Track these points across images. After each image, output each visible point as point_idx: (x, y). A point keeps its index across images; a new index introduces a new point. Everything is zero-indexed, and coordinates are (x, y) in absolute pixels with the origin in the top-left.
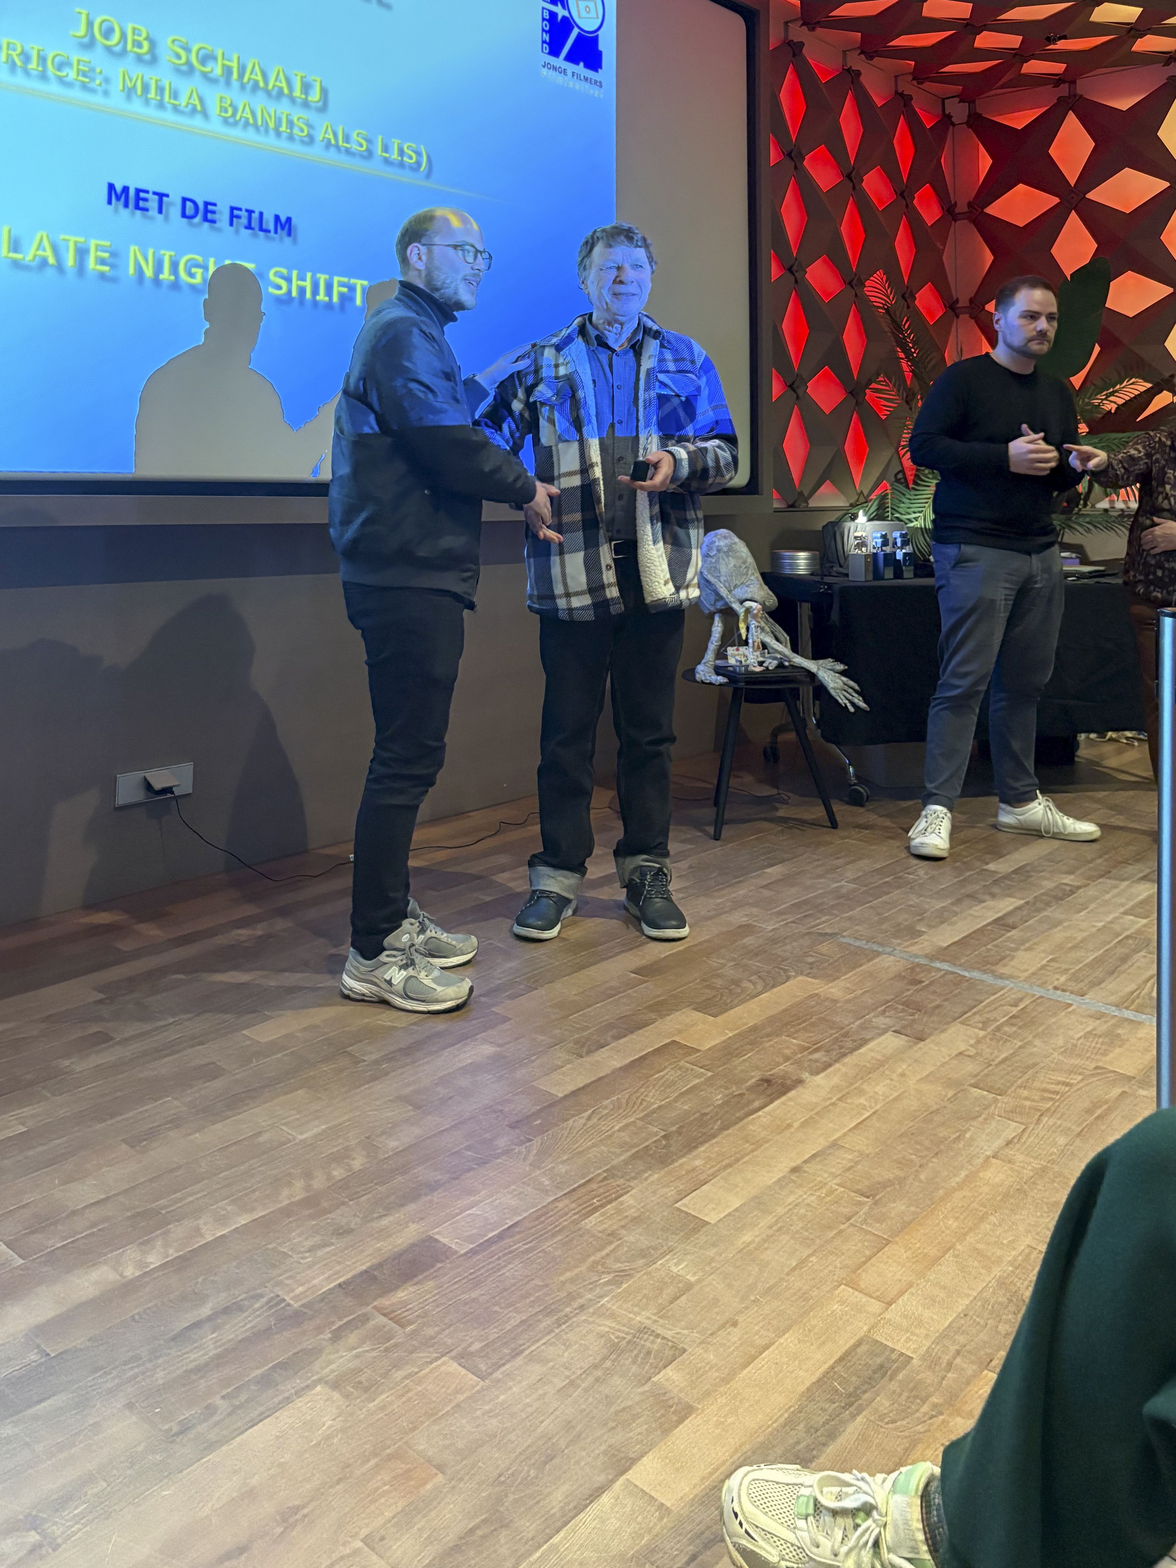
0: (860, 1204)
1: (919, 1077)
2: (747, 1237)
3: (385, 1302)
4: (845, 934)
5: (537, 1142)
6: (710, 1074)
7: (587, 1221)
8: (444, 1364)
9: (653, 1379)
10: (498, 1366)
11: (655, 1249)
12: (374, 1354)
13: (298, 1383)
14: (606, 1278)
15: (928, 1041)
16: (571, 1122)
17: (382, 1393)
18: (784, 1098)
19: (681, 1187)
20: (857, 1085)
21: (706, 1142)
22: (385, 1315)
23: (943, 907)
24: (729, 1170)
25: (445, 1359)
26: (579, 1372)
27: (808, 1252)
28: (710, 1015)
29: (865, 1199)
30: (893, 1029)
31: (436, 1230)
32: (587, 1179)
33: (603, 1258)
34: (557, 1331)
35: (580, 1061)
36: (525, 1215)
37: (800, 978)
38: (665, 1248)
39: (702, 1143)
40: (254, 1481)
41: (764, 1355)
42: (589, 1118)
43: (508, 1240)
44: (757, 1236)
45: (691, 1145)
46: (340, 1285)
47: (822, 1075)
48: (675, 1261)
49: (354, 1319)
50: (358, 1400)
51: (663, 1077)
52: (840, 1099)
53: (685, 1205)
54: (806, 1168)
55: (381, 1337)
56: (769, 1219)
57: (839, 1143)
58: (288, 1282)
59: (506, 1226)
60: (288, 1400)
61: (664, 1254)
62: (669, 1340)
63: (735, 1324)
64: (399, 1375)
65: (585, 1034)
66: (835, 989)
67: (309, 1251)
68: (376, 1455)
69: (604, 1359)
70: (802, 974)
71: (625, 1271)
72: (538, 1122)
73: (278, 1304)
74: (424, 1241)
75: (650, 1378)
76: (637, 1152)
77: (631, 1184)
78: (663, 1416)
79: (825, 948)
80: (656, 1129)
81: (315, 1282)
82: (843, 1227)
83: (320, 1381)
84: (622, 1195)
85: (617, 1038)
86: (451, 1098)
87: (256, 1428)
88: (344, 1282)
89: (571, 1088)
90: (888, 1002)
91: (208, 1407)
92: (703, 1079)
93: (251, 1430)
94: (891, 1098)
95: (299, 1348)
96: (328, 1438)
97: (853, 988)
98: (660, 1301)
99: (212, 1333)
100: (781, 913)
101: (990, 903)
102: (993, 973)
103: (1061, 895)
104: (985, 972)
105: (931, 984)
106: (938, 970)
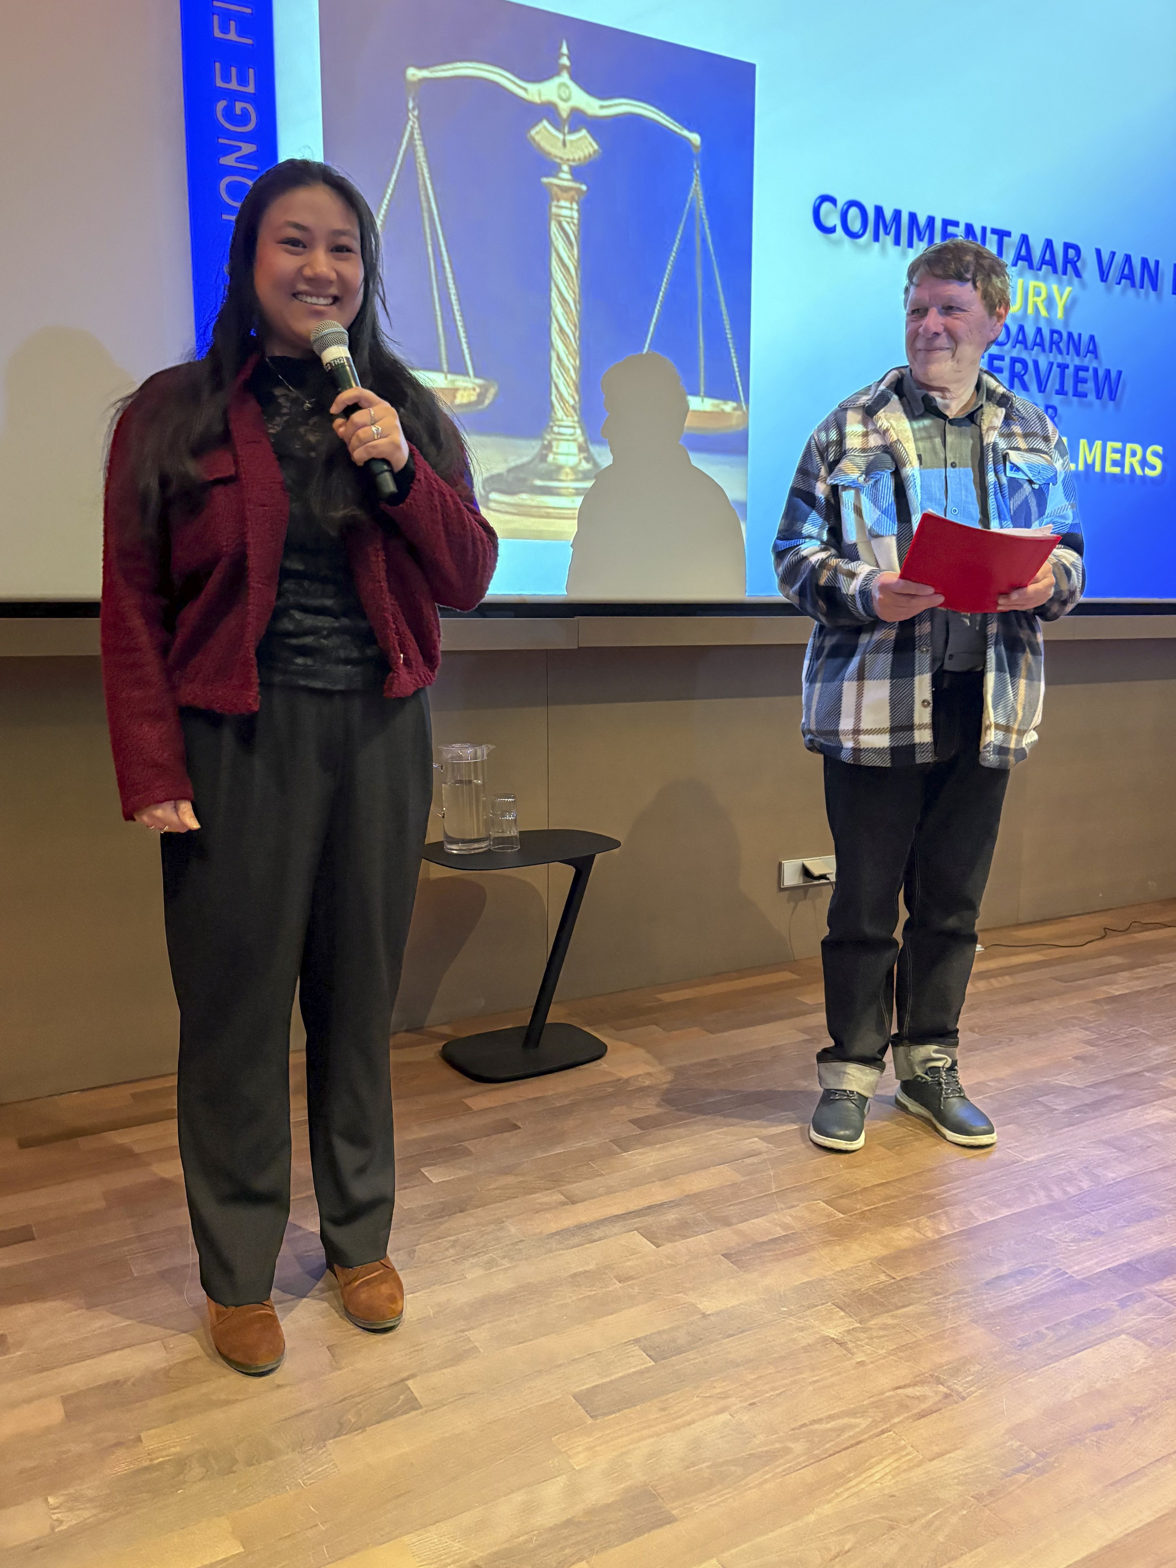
3: (1156, 1287)
12: (1160, 1321)
13: (1105, 1330)
22: (1159, 1296)
40: (1098, 1386)
46: (1109, 1269)
49: (1133, 1294)
50: (1161, 1350)
55: (1162, 1310)
58: (1065, 1261)
60: (1102, 1340)
67: (1072, 1242)
73: (1063, 1274)
81: (1088, 1264)
83: (1122, 1332)
86: (1149, 1147)
87: (1083, 1352)
88: (1113, 1268)
91: (1037, 1332)
93: (1080, 1354)
95: (1096, 1306)
96: (1146, 1369)
99: (1017, 1285)
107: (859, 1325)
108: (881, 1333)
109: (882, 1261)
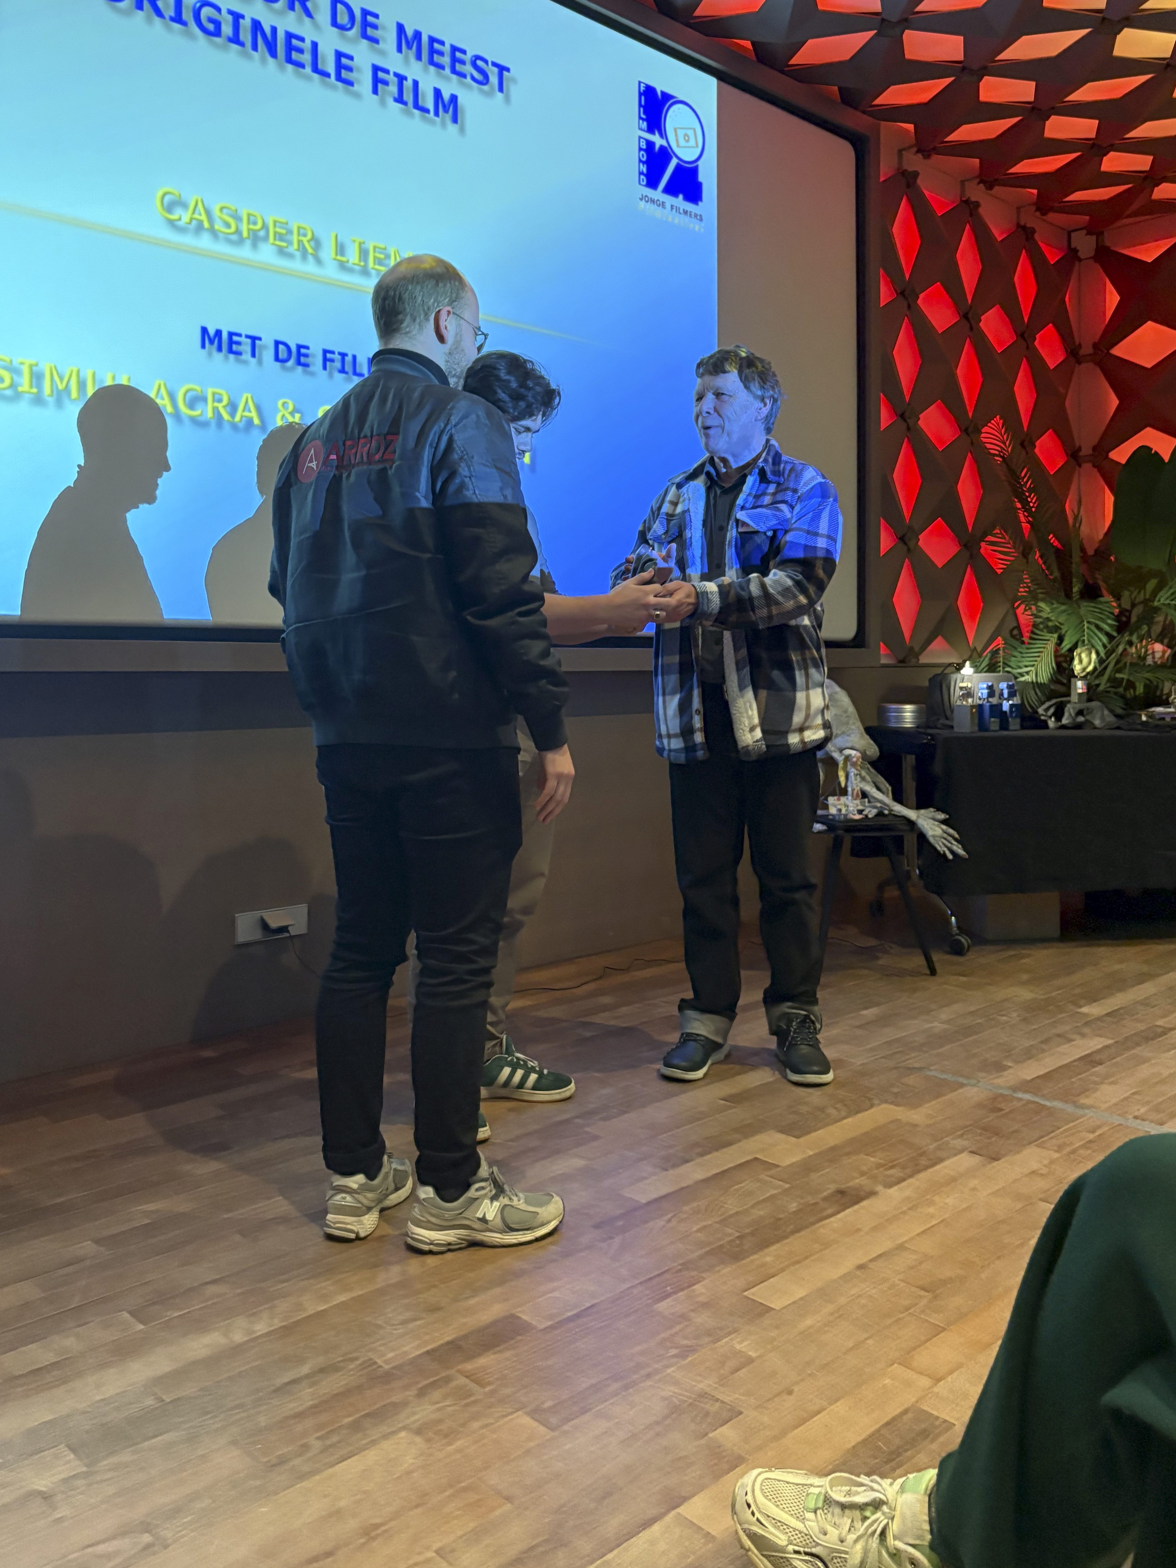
0: (921, 1297)
1: (990, 1191)
2: (809, 1322)
3: (469, 1366)
4: (932, 1068)
5: (617, 1240)
6: (787, 1186)
7: (659, 1305)
8: (518, 1417)
9: (711, 1435)
10: (568, 1420)
11: (721, 1329)
12: (456, 1408)
13: (385, 1429)
14: (674, 1352)
15: (1003, 1160)
16: (651, 1224)
17: (460, 1439)
18: (856, 1207)
19: (751, 1279)
20: (928, 1197)
21: (778, 1241)
22: (467, 1377)
23: (1031, 1046)
24: (797, 1266)
25: (520, 1413)
26: (642, 1427)
27: (866, 1335)
28: (794, 1137)
29: (926, 1294)
30: (970, 1149)
31: (519, 1309)
32: (662, 1271)
33: (672, 1335)
34: (624, 1393)
35: (665, 1173)
36: (603, 1298)
37: (884, 1106)
38: (731, 1329)
39: (773, 1244)
40: (342, 1504)
41: (815, 1419)
42: (669, 1221)
43: (584, 1320)
44: (818, 1322)
45: (764, 1244)
46: (428, 1352)
47: (896, 1188)
48: (738, 1340)
49: (438, 1379)
50: (438, 1444)
51: (743, 1187)
52: (910, 1209)
53: (753, 1294)
54: (871, 1265)
55: (463, 1394)
56: (830, 1307)
57: (906, 1245)
58: (383, 1348)
59: (583, 1308)
60: (374, 1443)
61: (730, 1334)
62: (727, 1404)
63: (790, 1393)
64: (476, 1425)
65: (671, 1151)
66: (918, 1116)
67: (401, 1324)
68: (451, 1486)
69: (666, 1417)
70: (886, 1102)
71: (691, 1346)
72: (620, 1223)
73: (369, 1366)
74: (506, 1317)
75: (707, 1434)
76: (712, 1249)
77: (703, 1275)
78: (716, 1464)
79: (911, 1080)
80: (730, 1231)
81: (405, 1349)
82: (902, 1316)
83: (404, 1428)
84: (694, 1284)
85: (702, 1155)
87: (345, 1462)
88: (432, 1350)
89: (654, 1196)
90: (967, 1127)
91: (304, 1445)
92: (780, 1190)
93: (340, 1465)
94: (960, 1209)
95: (389, 1401)
96: (409, 1473)
97: (935, 1114)
98: (722, 1372)
99: (310, 1388)
100: (872, 1049)
101: (1079, 1042)
102: (1074, 1103)
103: (1152, 1035)
104: (1066, 1102)
105: (1011, 1112)
106: (1020, 1099)
107: (85, 1469)
108: (108, 1475)
109: (159, 1381)
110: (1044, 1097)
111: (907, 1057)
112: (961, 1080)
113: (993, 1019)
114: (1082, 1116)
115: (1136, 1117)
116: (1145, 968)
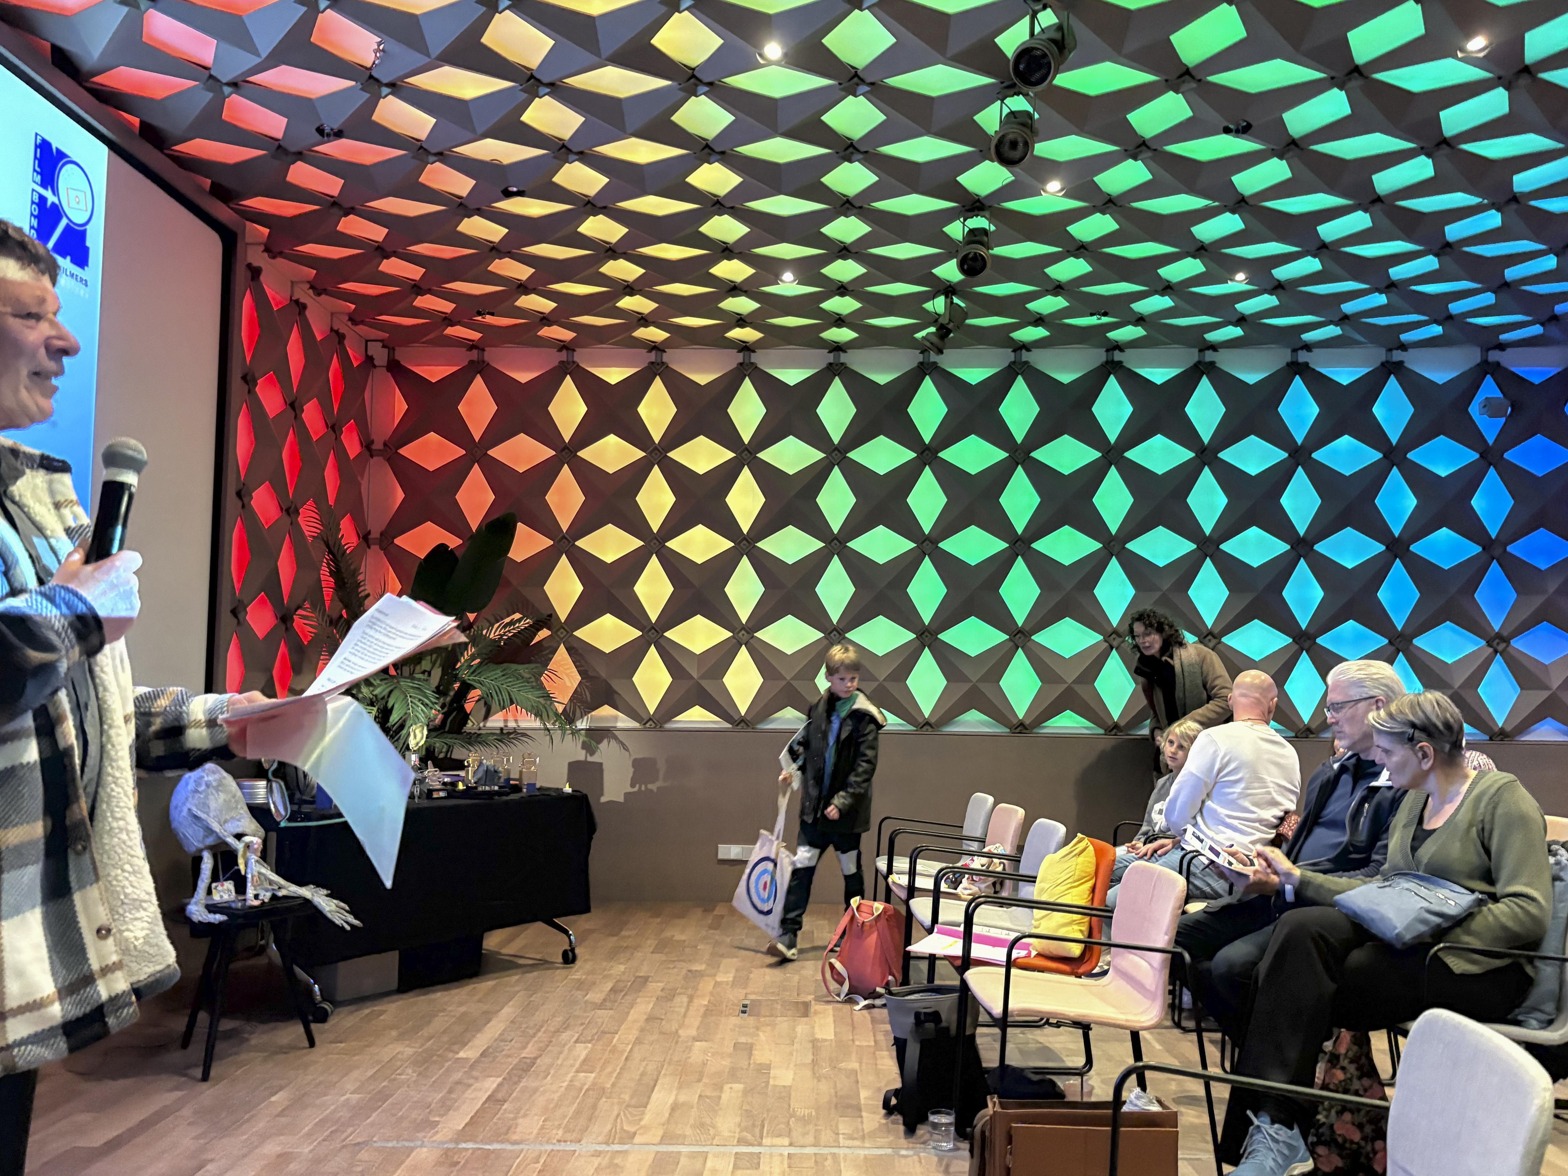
4: (374, 1139)
23: (442, 1097)
79: (365, 1155)
100: (309, 1135)
101: (477, 1085)
102: (508, 1141)
103: (526, 1067)
104: (502, 1142)
105: (467, 1161)
106: (466, 1149)
110: (482, 1142)
111: (345, 1134)
112: (407, 1144)
113: (394, 1080)
114: (522, 1150)
115: (559, 1141)
116: (485, 1007)
